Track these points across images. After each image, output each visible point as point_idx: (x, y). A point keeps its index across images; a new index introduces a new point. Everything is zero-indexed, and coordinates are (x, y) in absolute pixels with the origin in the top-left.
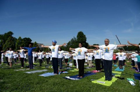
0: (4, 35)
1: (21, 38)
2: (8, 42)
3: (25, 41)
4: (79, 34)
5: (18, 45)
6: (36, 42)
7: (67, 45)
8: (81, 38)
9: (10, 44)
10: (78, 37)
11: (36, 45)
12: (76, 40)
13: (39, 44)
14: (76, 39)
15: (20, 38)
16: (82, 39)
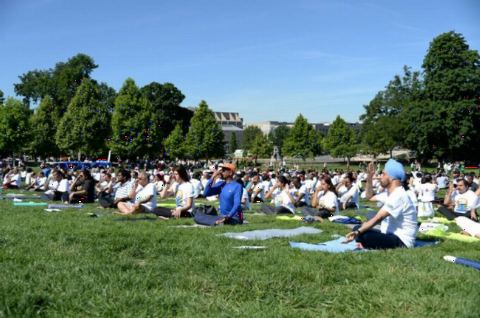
0: (57, 73)
1: (133, 83)
2: (80, 105)
3: (151, 98)
4: (440, 48)
5: (120, 121)
6: (203, 105)
7: (363, 117)
8: (449, 74)
9: (89, 117)
10: (428, 66)
11: (206, 120)
12: (416, 84)
13: (219, 114)
14: (421, 78)
15: (130, 83)
16: (458, 75)
